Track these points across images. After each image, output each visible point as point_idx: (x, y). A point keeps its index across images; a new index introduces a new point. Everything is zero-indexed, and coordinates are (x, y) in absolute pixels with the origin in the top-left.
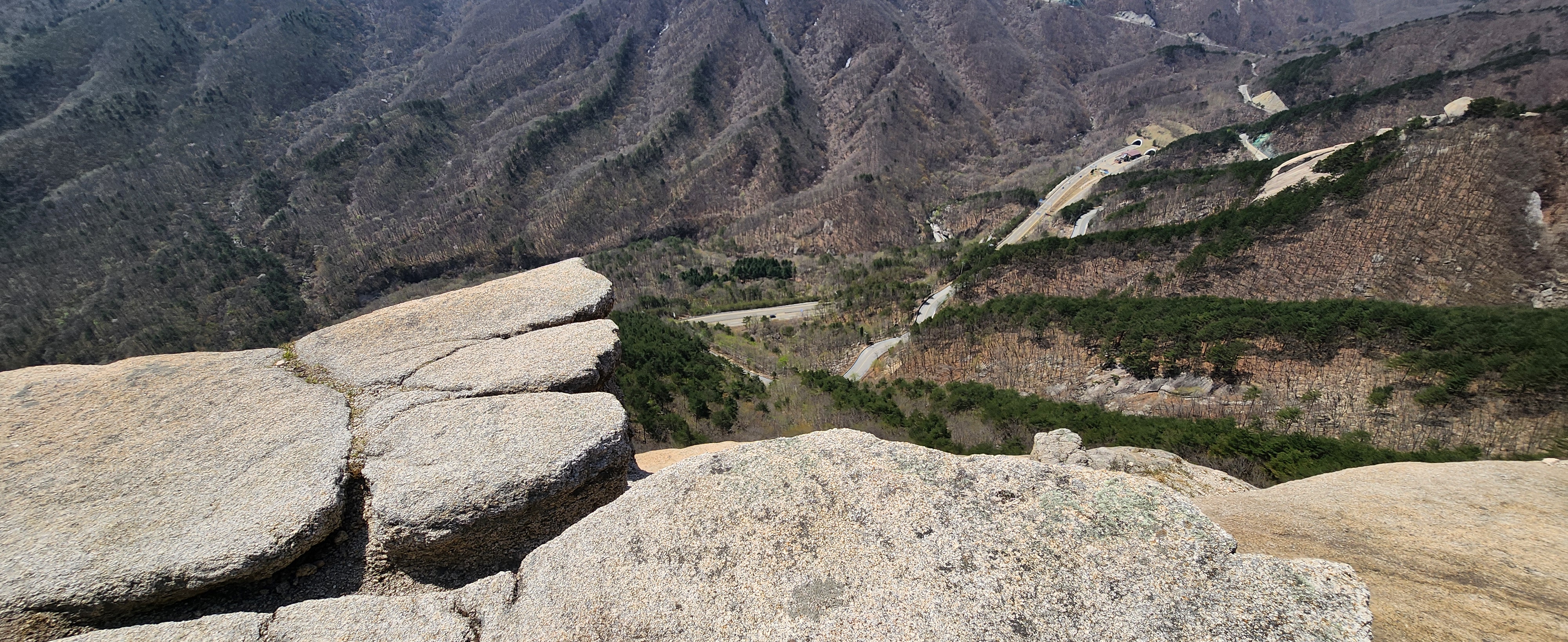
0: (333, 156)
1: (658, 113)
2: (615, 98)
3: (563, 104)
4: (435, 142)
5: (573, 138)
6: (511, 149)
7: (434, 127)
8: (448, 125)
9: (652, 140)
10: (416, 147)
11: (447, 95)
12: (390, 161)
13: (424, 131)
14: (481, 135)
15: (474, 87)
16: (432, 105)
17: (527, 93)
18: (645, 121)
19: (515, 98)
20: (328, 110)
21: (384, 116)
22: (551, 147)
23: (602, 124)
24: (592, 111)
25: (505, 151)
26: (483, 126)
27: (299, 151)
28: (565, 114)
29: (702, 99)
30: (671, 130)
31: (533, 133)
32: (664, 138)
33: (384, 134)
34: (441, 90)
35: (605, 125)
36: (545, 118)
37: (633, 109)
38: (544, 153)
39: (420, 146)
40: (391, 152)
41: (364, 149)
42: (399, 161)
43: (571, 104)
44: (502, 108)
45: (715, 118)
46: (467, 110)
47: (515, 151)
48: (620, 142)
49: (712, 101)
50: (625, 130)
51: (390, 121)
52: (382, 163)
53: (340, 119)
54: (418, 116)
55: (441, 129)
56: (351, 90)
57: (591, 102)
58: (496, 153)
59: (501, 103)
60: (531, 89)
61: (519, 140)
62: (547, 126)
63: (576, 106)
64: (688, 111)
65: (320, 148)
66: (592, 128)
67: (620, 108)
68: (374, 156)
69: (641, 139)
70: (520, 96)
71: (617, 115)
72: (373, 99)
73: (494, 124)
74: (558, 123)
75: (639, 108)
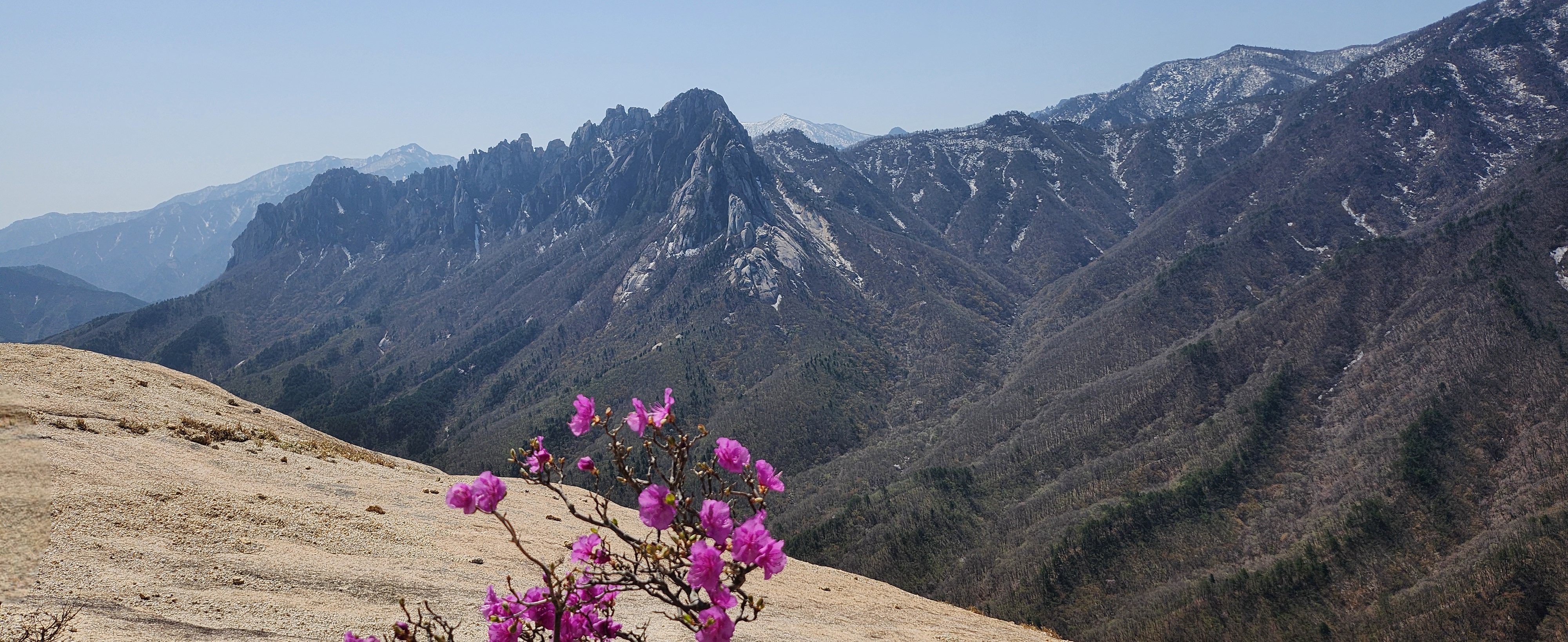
0: (816, 538)
1: (1328, 501)
2: (1245, 473)
3: (1152, 480)
4: (949, 528)
5: (1162, 537)
6: (1055, 547)
7: (952, 506)
8: (972, 504)
9: (1310, 550)
10: (921, 533)
11: (978, 463)
12: (884, 551)
13: (938, 511)
14: (1015, 522)
15: (1018, 450)
16: (956, 475)
17: (1096, 461)
18: (1299, 514)
19: (1077, 469)
20: (828, 476)
21: (891, 488)
22: (1120, 547)
23: (1215, 517)
24: (1200, 493)
25: (1045, 548)
26: (1021, 509)
27: (780, 527)
28: (1151, 497)
29: (1422, 479)
30: (1350, 533)
31: (1093, 524)
32: (1335, 547)
33: (885, 512)
34: (973, 455)
35: (1222, 517)
36: (1117, 501)
37: (1277, 493)
38: (1106, 556)
39: (928, 532)
40: (888, 537)
41: (855, 531)
42: (894, 553)
43: (1168, 480)
44: (1055, 483)
45: (1450, 517)
46: (1003, 484)
47: (1060, 549)
48: (1246, 549)
49: (1447, 484)
50: (1260, 529)
51: (896, 494)
52: (874, 552)
53: (838, 489)
54: (933, 489)
55: (962, 509)
56: (861, 452)
57: (1200, 480)
58: (1031, 551)
59: (1055, 475)
60: (1105, 455)
61: (1069, 532)
62: (1120, 513)
63: (1174, 484)
64: (1391, 501)
65: (805, 526)
66: (1197, 521)
67: (1252, 491)
68: (866, 542)
69: (1288, 547)
70: (1087, 465)
71: (1246, 501)
72: (883, 464)
73: (1039, 506)
74: (1137, 511)
75: (1291, 491)
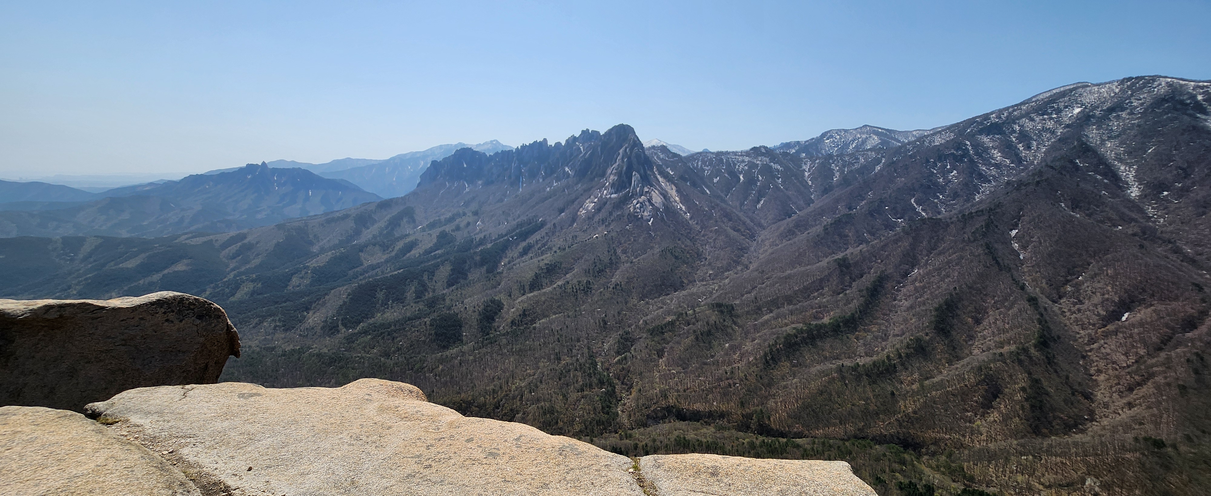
0: (662, 329)
1: (898, 335)
2: (860, 319)
3: (816, 318)
4: (722, 330)
5: (819, 344)
6: (771, 343)
7: (724, 321)
8: (733, 320)
9: (888, 357)
10: (710, 331)
11: (737, 302)
12: (692, 337)
13: (718, 322)
14: (752, 331)
15: (756, 298)
16: (727, 307)
17: (791, 307)
18: (884, 340)
19: (782, 309)
20: (668, 301)
21: (697, 309)
22: (800, 347)
23: (845, 337)
24: (839, 326)
25: (766, 344)
26: (756, 325)
27: (646, 322)
28: (816, 325)
29: (943, 330)
30: (908, 351)
31: (789, 335)
32: (900, 356)
33: (694, 320)
34: (735, 298)
35: (848, 338)
36: (800, 326)
37: (874, 329)
38: (794, 350)
39: (713, 331)
40: (694, 331)
41: (680, 327)
42: (697, 338)
43: (823, 318)
44: (771, 315)
45: (954, 348)
46: (748, 313)
47: (773, 345)
48: (858, 353)
49: (954, 333)
50: (865, 345)
51: (699, 312)
52: (687, 337)
53: (672, 307)
54: (716, 312)
55: (728, 323)
56: (684, 292)
57: (839, 320)
58: (759, 344)
59: (771, 312)
60: (795, 304)
61: (778, 338)
62: (801, 331)
63: (826, 320)
64: (927, 338)
65: (657, 323)
66: (836, 338)
67: (863, 327)
68: (684, 332)
69: (878, 354)
70: (786, 309)
71: (859, 331)
72: (694, 298)
73: (763, 324)
74: (809, 332)
75: (880, 329)
